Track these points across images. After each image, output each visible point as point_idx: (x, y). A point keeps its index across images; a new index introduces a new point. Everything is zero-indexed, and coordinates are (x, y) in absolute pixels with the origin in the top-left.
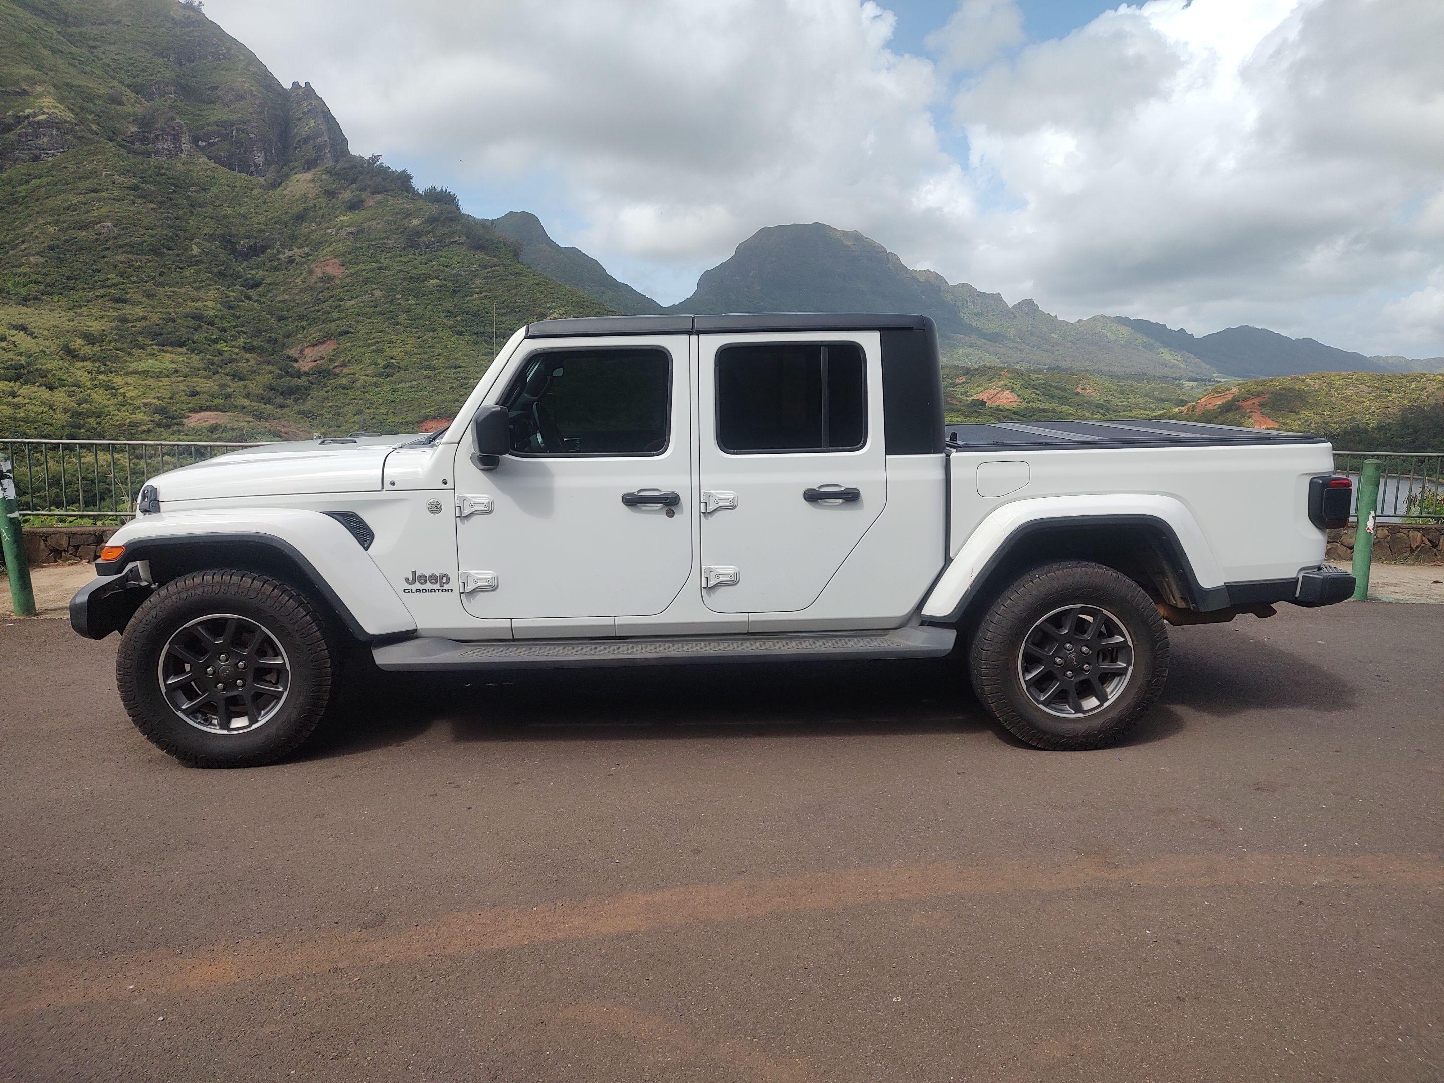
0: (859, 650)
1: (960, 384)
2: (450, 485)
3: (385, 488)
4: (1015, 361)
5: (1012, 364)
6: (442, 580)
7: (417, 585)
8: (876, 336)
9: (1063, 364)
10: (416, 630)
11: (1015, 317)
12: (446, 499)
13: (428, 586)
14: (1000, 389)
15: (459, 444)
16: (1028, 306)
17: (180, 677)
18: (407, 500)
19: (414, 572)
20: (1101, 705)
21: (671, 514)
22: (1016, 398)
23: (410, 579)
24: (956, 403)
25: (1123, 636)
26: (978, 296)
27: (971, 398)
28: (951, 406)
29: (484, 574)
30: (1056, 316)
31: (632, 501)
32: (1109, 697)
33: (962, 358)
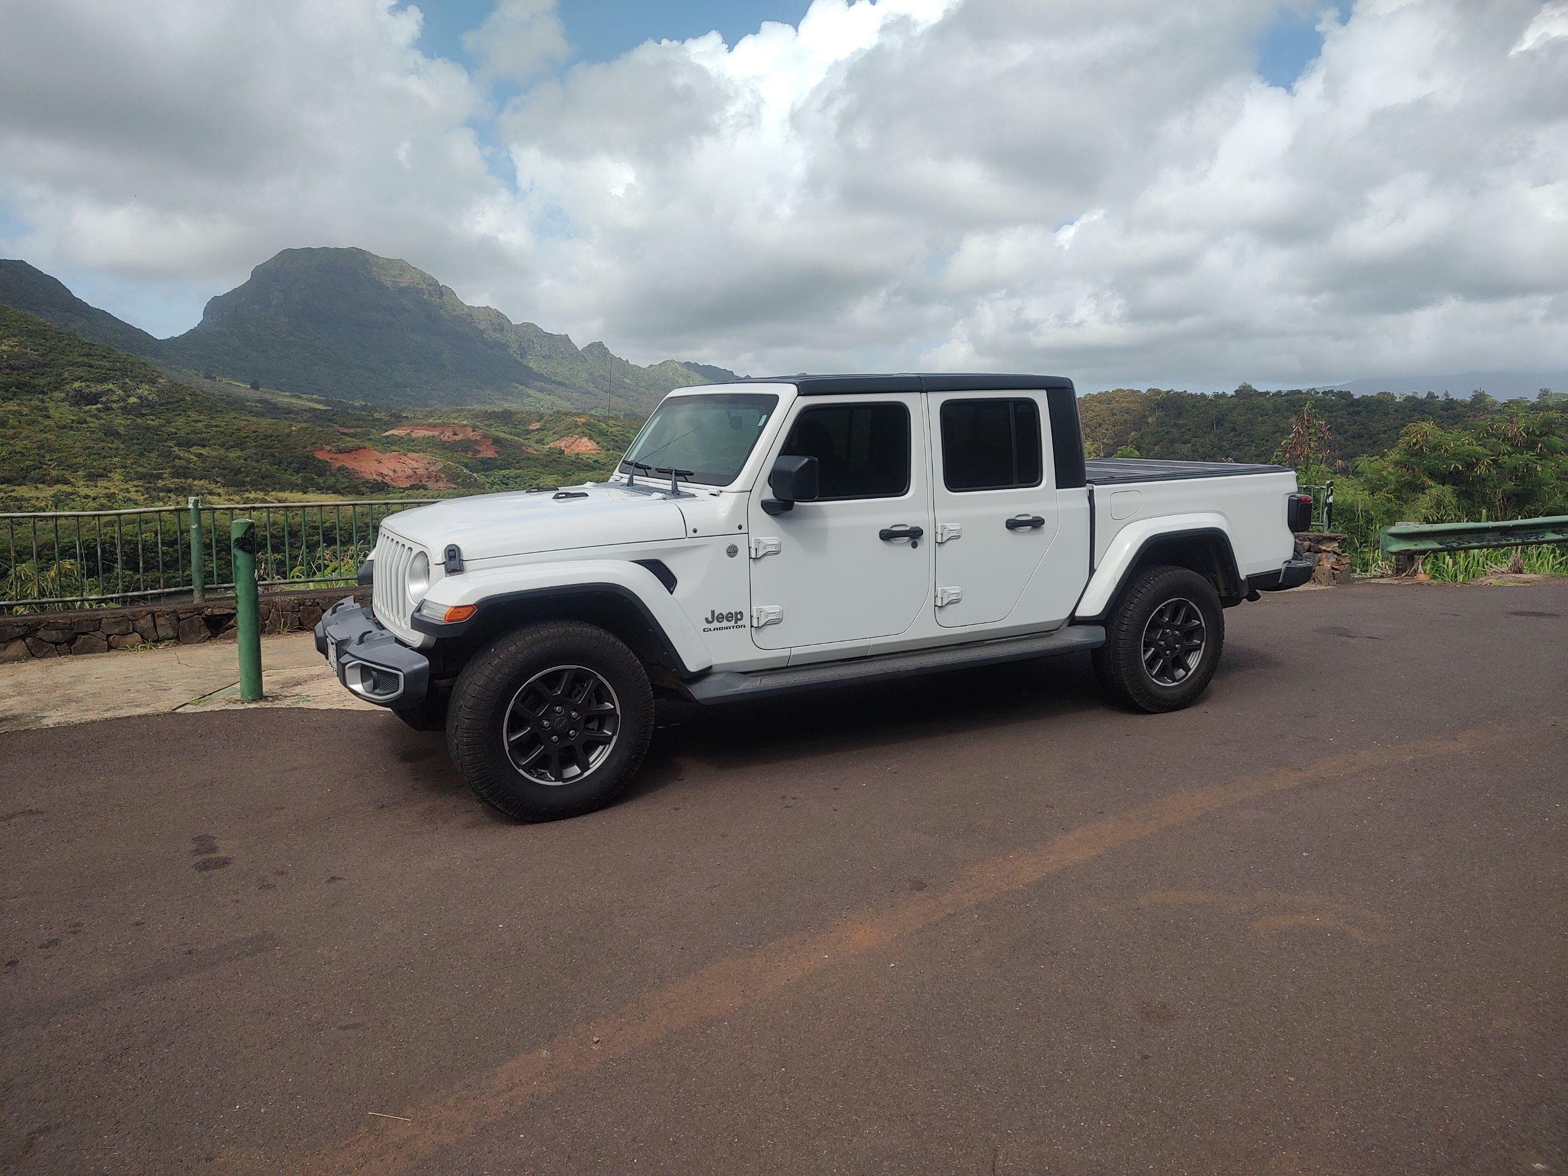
0: (1045, 648)
1: (533, 431)
2: (744, 530)
3: (688, 536)
4: (589, 407)
5: (587, 410)
6: (735, 617)
7: (716, 624)
8: (1044, 393)
9: (639, 410)
10: (711, 667)
11: (586, 360)
12: (741, 543)
13: (725, 623)
14: (577, 436)
15: (751, 491)
16: (598, 349)
17: (520, 733)
18: (707, 545)
19: (713, 612)
20: (1187, 674)
21: (914, 545)
22: (595, 446)
23: (710, 619)
24: (532, 451)
25: (1199, 620)
26: (545, 337)
27: (548, 447)
28: (528, 455)
29: (772, 609)
30: (627, 361)
31: (887, 536)
32: (1191, 667)
33: (533, 404)
